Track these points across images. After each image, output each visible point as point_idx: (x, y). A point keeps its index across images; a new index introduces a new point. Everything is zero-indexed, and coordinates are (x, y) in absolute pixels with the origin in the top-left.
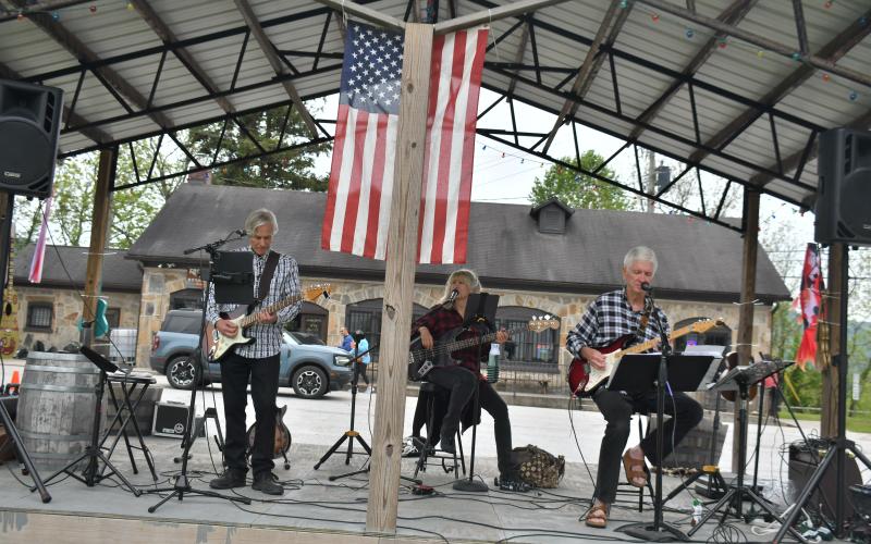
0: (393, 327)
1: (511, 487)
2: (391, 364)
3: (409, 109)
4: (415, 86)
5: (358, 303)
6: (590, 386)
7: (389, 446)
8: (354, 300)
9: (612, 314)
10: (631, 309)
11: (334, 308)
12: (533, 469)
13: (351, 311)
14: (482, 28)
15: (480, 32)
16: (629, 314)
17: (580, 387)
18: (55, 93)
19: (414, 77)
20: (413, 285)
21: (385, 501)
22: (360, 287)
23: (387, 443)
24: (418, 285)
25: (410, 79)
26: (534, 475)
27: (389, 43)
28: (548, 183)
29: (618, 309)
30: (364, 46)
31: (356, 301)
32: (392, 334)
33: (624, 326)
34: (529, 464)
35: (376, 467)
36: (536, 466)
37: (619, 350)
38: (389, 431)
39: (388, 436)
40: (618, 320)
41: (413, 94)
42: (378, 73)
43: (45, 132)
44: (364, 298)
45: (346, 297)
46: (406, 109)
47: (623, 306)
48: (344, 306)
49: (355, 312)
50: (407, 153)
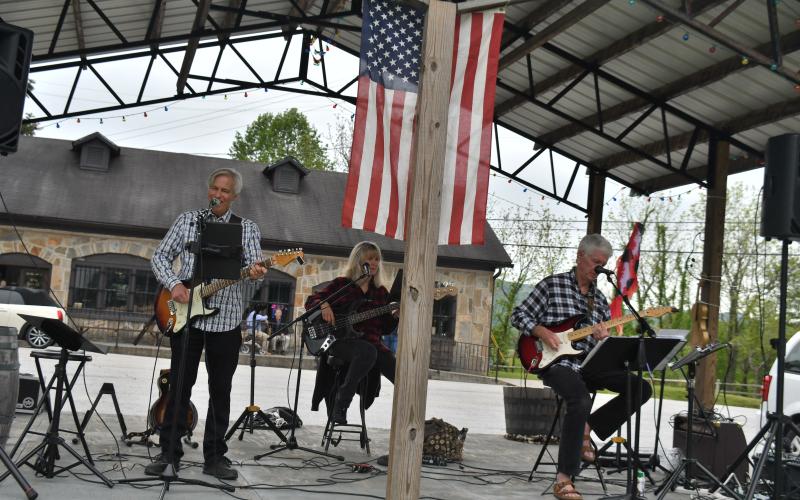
0: (416, 309)
1: (431, 461)
2: (414, 347)
3: (433, 87)
4: (439, 64)
5: (85, 257)
6: (544, 363)
7: (413, 430)
8: (80, 253)
9: (563, 296)
10: (580, 292)
11: (58, 261)
12: (442, 442)
13: (77, 266)
14: (498, 11)
15: (496, 16)
16: (578, 296)
17: (533, 364)
18: (27, 36)
19: (437, 56)
20: (435, 267)
21: (408, 486)
22: (88, 240)
23: (410, 428)
24: (440, 268)
25: (434, 57)
26: (444, 448)
27: (404, 17)
28: (250, 138)
29: (569, 291)
30: (380, 18)
31: (83, 255)
32: (415, 317)
33: (576, 307)
34: (437, 437)
35: (400, 451)
36: (445, 439)
37: (571, 330)
38: (412, 414)
39: (411, 420)
40: (570, 301)
41: (437, 72)
42: (395, 48)
43: (14, 77)
44: (92, 253)
45: (72, 251)
46: (429, 88)
47: (573, 289)
48: (70, 260)
49: (81, 266)
50: (431, 132)
